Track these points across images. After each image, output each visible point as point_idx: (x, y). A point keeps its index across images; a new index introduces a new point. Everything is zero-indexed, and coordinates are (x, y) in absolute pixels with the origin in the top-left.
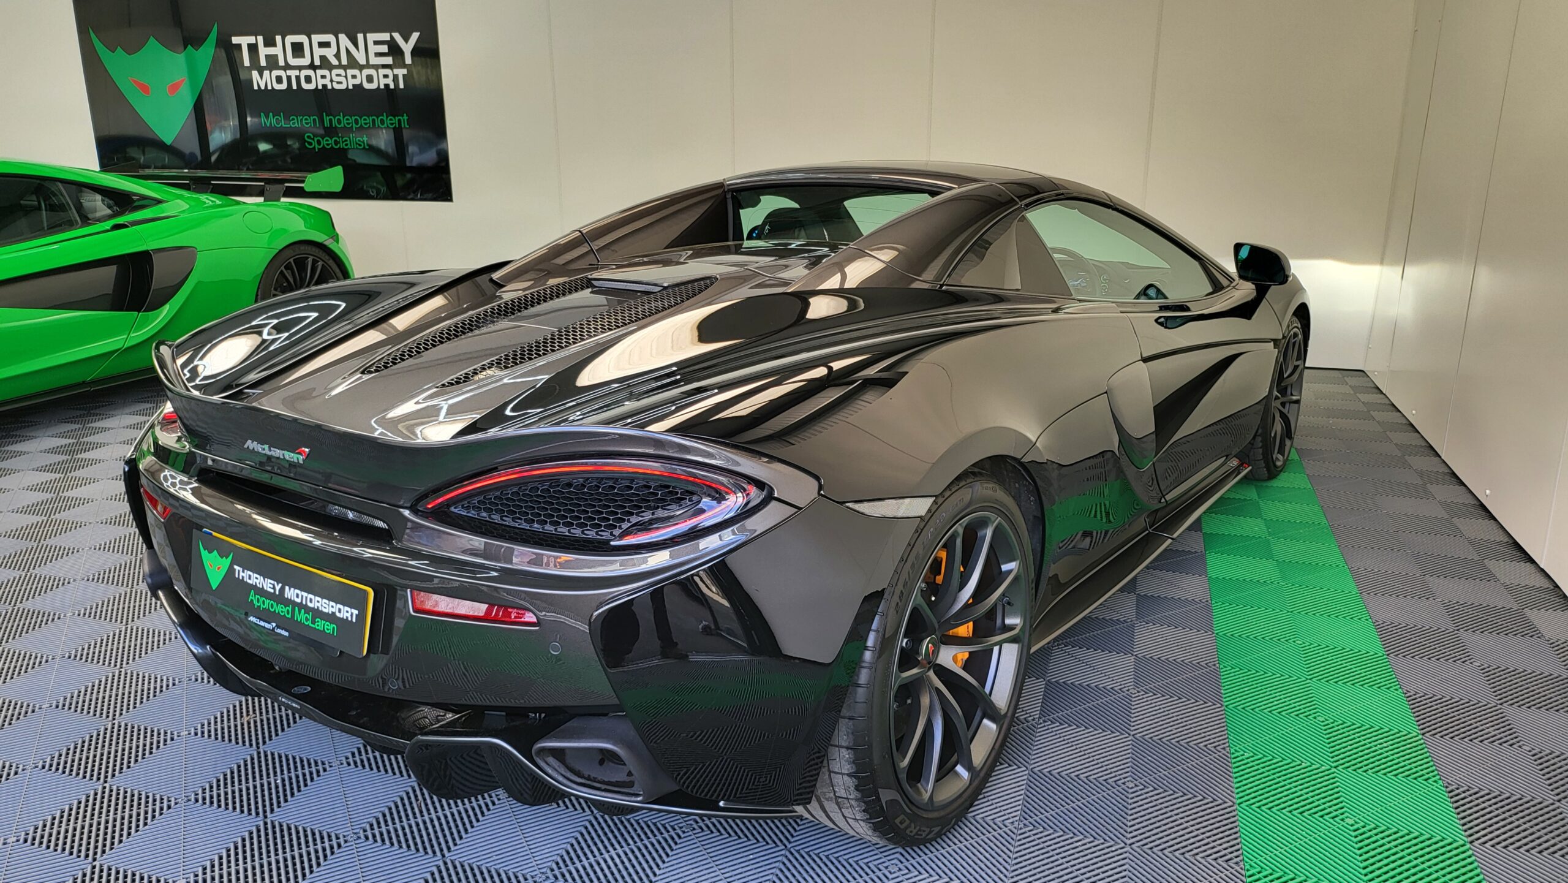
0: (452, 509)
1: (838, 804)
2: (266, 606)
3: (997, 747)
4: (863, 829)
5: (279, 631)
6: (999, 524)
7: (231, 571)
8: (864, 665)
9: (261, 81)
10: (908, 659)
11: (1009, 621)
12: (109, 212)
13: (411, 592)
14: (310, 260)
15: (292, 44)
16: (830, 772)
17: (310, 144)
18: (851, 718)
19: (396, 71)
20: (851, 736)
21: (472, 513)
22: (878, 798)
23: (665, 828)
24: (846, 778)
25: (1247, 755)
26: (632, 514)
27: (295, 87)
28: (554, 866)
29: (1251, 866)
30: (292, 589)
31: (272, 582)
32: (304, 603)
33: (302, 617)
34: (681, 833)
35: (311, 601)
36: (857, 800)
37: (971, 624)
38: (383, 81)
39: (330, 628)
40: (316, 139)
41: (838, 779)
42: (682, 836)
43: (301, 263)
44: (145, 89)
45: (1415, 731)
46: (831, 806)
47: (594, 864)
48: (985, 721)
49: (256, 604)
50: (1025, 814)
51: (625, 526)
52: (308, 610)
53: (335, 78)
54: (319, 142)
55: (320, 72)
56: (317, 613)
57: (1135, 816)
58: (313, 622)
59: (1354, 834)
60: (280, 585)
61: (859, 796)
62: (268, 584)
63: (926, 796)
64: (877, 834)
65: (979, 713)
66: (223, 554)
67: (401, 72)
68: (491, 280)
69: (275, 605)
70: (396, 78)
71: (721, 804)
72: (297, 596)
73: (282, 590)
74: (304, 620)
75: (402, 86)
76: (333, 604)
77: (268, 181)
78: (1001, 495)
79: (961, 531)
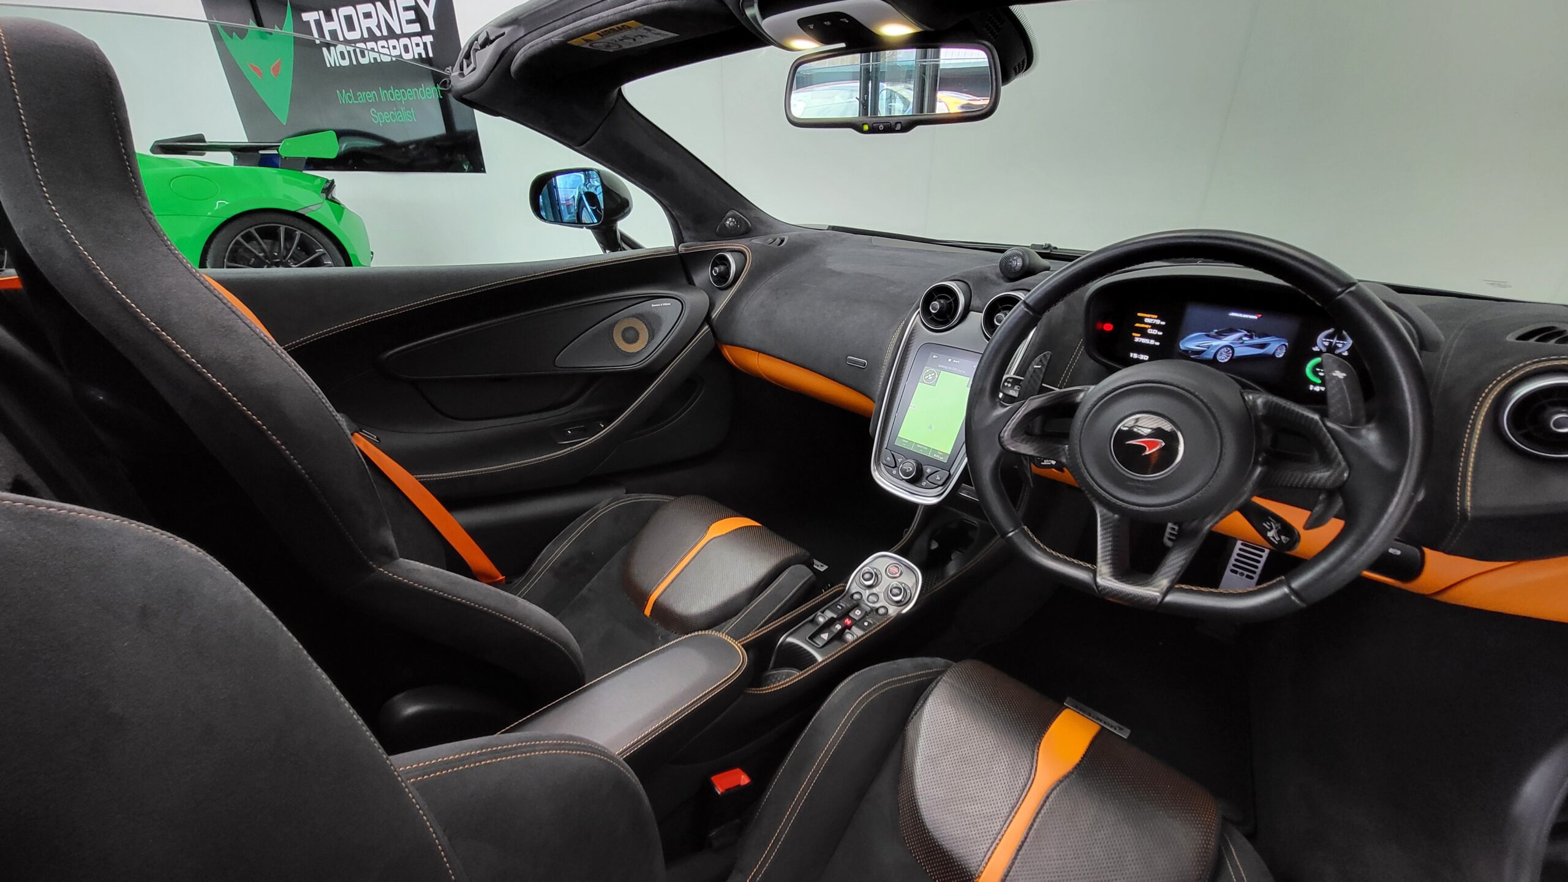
9: (332, 58)
15: (344, 16)
17: (375, 118)
19: (425, 39)
27: (355, 63)
38: (416, 50)
40: (378, 114)
44: (260, 73)
53: (382, 51)
54: (380, 116)
55: (369, 45)
67: (428, 39)
70: (425, 44)
75: (431, 55)
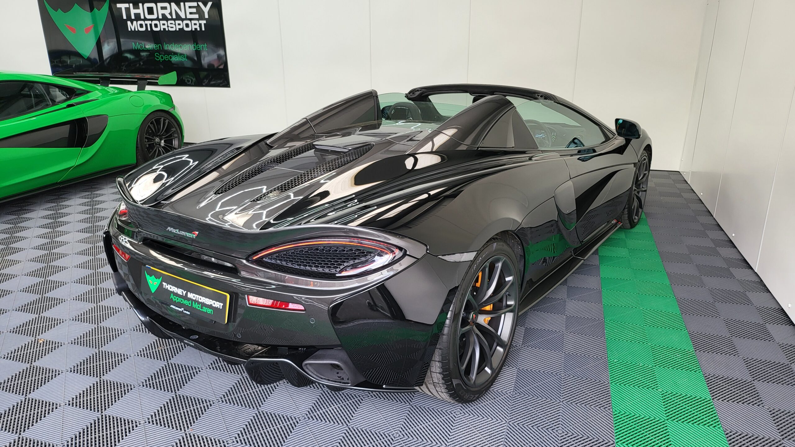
0: (264, 259)
1: (434, 385)
2: (179, 301)
3: (503, 359)
4: (445, 396)
5: (185, 312)
6: (505, 260)
7: (161, 285)
8: (446, 326)
9: (132, 26)
10: (465, 322)
11: (509, 303)
12: (64, 98)
13: (247, 296)
14: (162, 119)
15: (147, 8)
16: (431, 372)
17: (158, 58)
18: (440, 349)
19: (201, 22)
20: (440, 356)
21: (273, 261)
22: (452, 383)
23: (356, 396)
24: (438, 374)
25: (615, 361)
26: (345, 262)
27: (149, 29)
28: (308, 413)
29: (615, 410)
30: (191, 294)
31: (182, 290)
32: (197, 300)
33: (196, 306)
34: (363, 398)
35: (200, 299)
36: (443, 384)
37: (492, 305)
38: (194, 27)
39: (209, 311)
40: (160, 56)
41: (434, 375)
42: (363, 399)
43: (158, 121)
44: (73, 30)
45: (692, 349)
46: (431, 387)
47: (325, 412)
48: (498, 348)
49: (174, 300)
50: (516, 389)
51: (342, 267)
52: (199, 303)
53: (170, 25)
54: (162, 58)
55: (162, 22)
56: (203, 305)
57: (565, 389)
58: (202, 308)
59: (661, 396)
60: (186, 292)
61: (444, 382)
62: (180, 291)
63: (472, 382)
64: (451, 398)
65: (495, 344)
66: (157, 277)
67: (203, 22)
68: (266, 144)
69: (183, 300)
70: (200, 25)
71: (384, 386)
72: (194, 297)
73: (186, 294)
74: (197, 307)
75: (203, 29)
76: (211, 301)
77: (139, 79)
78: (506, 247)
79: (488, 265)
